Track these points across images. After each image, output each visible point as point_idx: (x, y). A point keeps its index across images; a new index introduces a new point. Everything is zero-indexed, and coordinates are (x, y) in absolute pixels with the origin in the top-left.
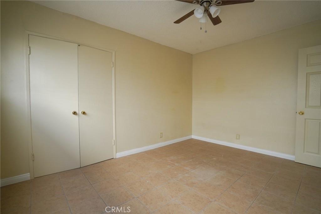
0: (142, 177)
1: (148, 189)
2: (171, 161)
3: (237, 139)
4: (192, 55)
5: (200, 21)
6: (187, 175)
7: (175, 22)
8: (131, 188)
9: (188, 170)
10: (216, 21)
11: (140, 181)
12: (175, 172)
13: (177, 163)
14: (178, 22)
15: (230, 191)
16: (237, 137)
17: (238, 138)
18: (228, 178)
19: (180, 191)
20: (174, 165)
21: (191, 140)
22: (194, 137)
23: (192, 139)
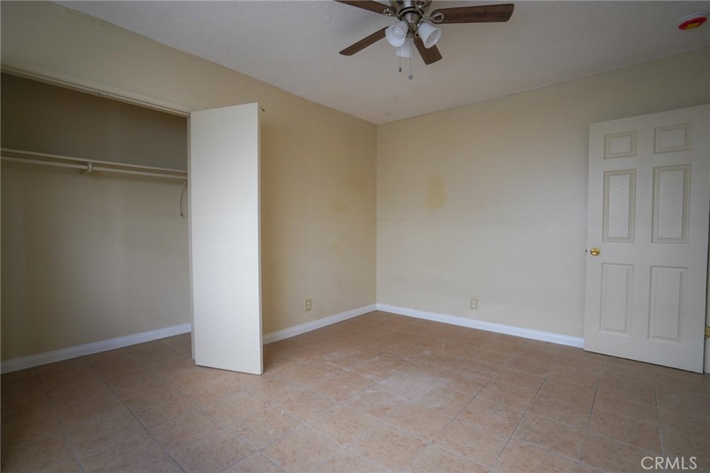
0: (269, 403)
1: (285, 429)
2: (334, 362)
3: (471, 308)
4: (375, 125)
5: (398, 54)
6: (370, 391)
7: (342, 53)
8: (245, 430)
9: (372, 381)
10: (431, 56)
11: (266, 412)
12: (345, 387)
13: (347, 366)
14: (349, 51)
15: (463, 420)
16: (471, 304)
17: (474, 306)
18: (457, 393)
19: (358, 429)
20: (341, 370)
21: (376, 314)
22: (380, 307)
23: (377, 311)
